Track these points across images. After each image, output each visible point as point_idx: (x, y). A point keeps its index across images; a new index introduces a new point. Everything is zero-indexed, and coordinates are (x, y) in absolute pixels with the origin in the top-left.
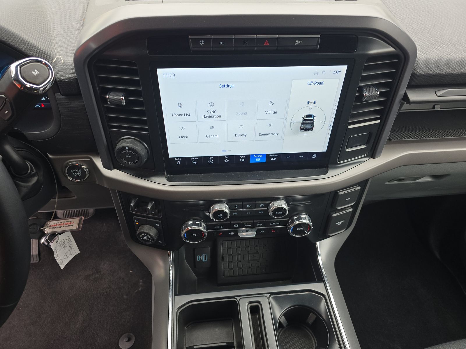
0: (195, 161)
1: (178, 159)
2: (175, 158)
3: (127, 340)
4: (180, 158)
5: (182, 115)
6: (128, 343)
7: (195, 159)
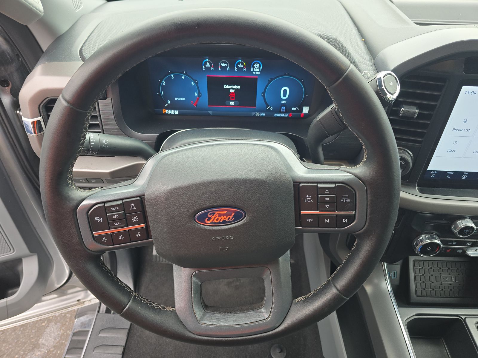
0: (450, 175)
1: (434, 172)
2: (432, 171)
3: (279, 351)
4: (436, 171)
5: (462, 130)
6: (281, 354)
7: (451, 173)
